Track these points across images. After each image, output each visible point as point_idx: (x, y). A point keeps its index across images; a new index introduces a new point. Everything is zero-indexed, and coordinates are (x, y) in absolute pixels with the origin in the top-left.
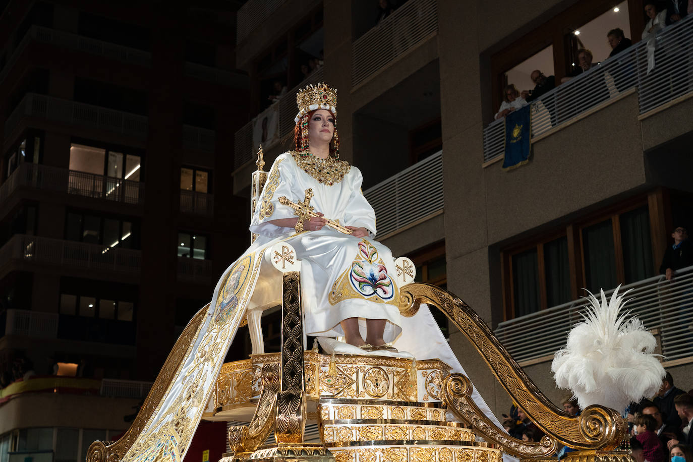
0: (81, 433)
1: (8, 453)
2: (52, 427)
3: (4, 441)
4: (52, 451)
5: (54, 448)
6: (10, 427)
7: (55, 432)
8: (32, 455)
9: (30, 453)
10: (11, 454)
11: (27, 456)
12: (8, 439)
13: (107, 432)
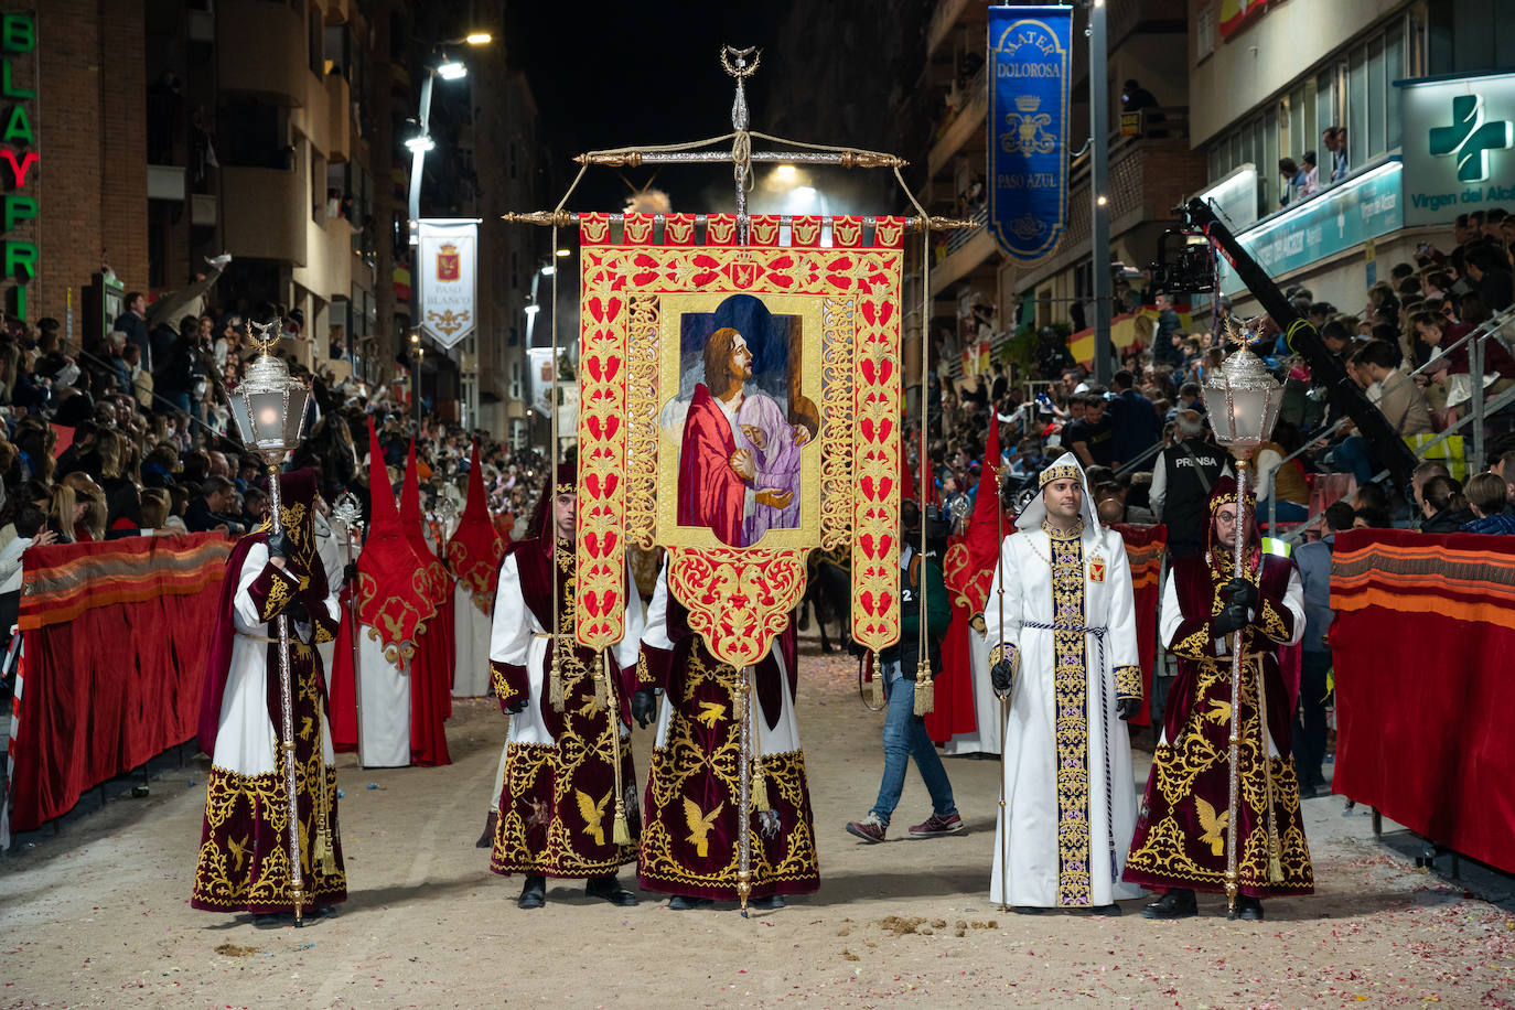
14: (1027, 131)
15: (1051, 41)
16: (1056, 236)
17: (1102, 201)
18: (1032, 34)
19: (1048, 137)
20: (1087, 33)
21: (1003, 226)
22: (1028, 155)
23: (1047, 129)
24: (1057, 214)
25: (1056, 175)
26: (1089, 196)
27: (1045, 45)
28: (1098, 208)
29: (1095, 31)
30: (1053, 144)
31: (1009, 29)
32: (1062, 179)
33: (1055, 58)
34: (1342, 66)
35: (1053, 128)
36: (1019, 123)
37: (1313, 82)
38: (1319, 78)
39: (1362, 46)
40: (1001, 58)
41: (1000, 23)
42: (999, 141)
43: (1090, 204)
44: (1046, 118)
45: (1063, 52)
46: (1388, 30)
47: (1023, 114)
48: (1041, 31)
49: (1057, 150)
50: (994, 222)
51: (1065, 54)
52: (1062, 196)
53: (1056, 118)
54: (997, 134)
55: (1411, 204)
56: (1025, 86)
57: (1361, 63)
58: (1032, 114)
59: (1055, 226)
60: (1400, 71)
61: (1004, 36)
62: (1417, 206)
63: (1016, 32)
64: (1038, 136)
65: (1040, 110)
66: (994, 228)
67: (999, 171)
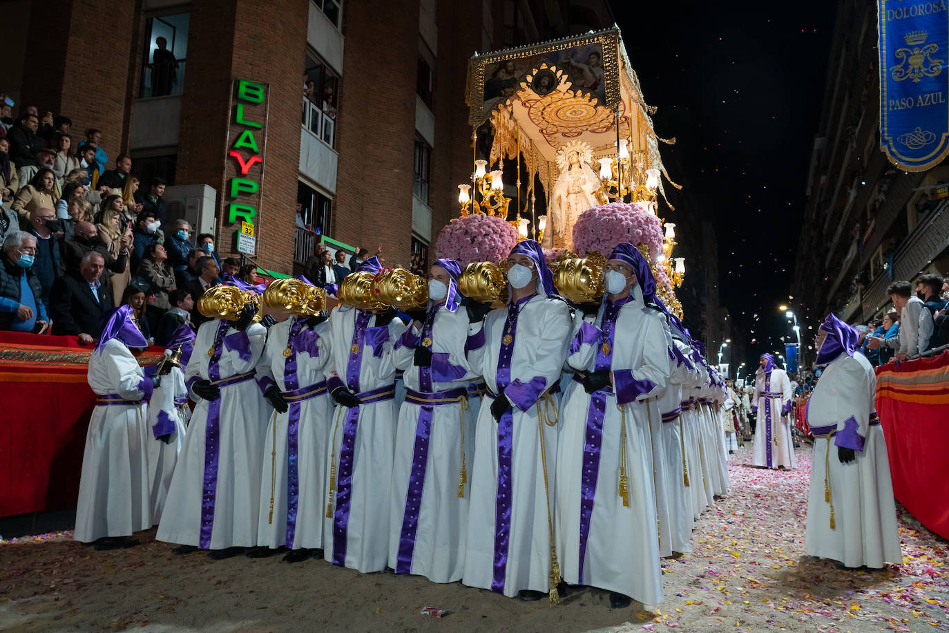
14: (916, 61)
16: (946, 143)
19: (936, 62)
21: (894, 141)
22: (917, 80)
23: (934, 56)
25: (944, 93)
30: (941, 67)
36: (909, 55)
42: (889, 73)
44: (935, 48)
47: (911, 47)
49: (944, 71)
50: (886, 138)
54: (888, 67)
56: (914, 25)
58: (920, 46)
59: (945, 135)
64: (926, 63)
65: (927, 42)
66: (885, 142)
67: (891, 97)
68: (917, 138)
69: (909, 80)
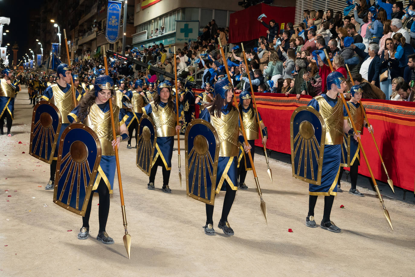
0: (214, 11)
1: (176, 21)
2: (198, 8)
3: (173, 14)
4: (198, 21)
5: (199, 19)
6: (176, 7)
7: (200, 10)
8: (188, 23)
9: (187, 21)
10: (177, 21)
11: (185, 23)
12: (176, 13)
13: (228, 12)
14: (113, 22)
15: (118, 7)
16: (117, 39)
17: (125, 34)
18: (115, 6)
19: (117, 23)
20: (124, 7)
21: (108, 37)
22: (113, 26)
24: (117, 35)
25: (118, 29)
26: (122, 33)
27: (117, 8)
28: (124, 35)
29: (125, 6)
30: (117, 24)
31: (111, 5)
32: (118, 30)
33: (118, 10)
34: (164, 16)
35: (117, 21)
36: (112, 20)
37: (159, 18)
38: (160, 18)
39: (168, 14)
40: (110, 9)
41: (110, 4)
42: (108, 23)
43: (123, 35)
44: (117, 20)
45: (120, 9)
46: (173, 12)
48: (116, 6)
49: (118, 25)
51: (120, 10)
52: (118, 33)
53: (118, 20)
55: (177, 40)
56: (114, 14)
57: (168, 17)
58: (114, 19)
59: (117, 37)
60: (175, 19)
61: (110, 6)
62: (178, 40)
63: (112, 5)
64: (115, 23)
65: (116, 18)
66: (107, 36)
67: (108, 28)
68: (112, 37)
69: (112, 25)
